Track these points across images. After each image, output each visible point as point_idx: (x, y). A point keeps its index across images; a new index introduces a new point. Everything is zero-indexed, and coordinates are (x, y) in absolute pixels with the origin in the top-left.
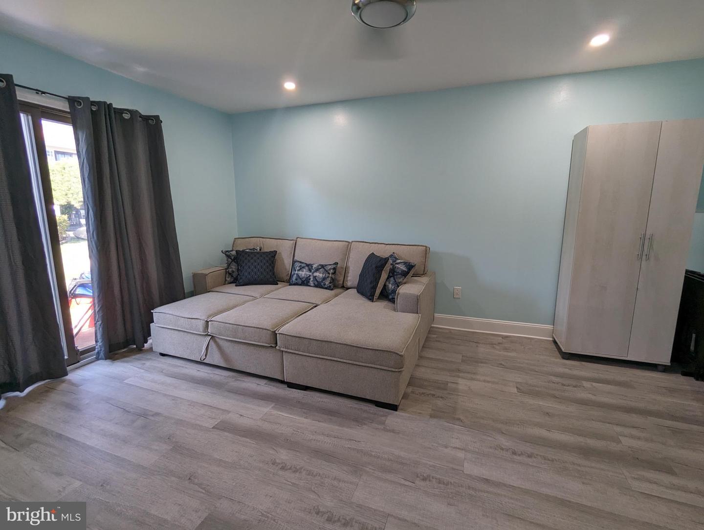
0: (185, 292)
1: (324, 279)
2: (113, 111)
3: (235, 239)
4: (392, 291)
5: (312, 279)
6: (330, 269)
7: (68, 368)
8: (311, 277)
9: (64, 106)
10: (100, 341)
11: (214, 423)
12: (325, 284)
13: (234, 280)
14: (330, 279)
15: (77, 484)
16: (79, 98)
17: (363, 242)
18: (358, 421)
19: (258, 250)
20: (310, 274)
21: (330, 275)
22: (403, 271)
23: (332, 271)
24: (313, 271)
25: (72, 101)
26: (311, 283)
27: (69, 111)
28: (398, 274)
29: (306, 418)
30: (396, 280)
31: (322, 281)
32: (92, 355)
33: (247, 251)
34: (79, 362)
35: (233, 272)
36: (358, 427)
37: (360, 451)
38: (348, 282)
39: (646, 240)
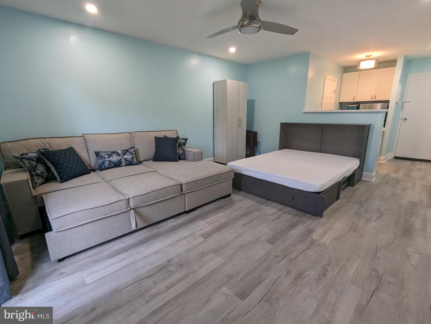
4: (182, 154)
6: (133, 152)
12: (134, 162)
13: (45, 180)
20: (120, 157)
24: (121, 155)
28: (182, 145)
30: (182, 148)
31: (132, 160)
35: (42, 173)
37: (249, 207)
38: (141, 158)
39: (240, 120)
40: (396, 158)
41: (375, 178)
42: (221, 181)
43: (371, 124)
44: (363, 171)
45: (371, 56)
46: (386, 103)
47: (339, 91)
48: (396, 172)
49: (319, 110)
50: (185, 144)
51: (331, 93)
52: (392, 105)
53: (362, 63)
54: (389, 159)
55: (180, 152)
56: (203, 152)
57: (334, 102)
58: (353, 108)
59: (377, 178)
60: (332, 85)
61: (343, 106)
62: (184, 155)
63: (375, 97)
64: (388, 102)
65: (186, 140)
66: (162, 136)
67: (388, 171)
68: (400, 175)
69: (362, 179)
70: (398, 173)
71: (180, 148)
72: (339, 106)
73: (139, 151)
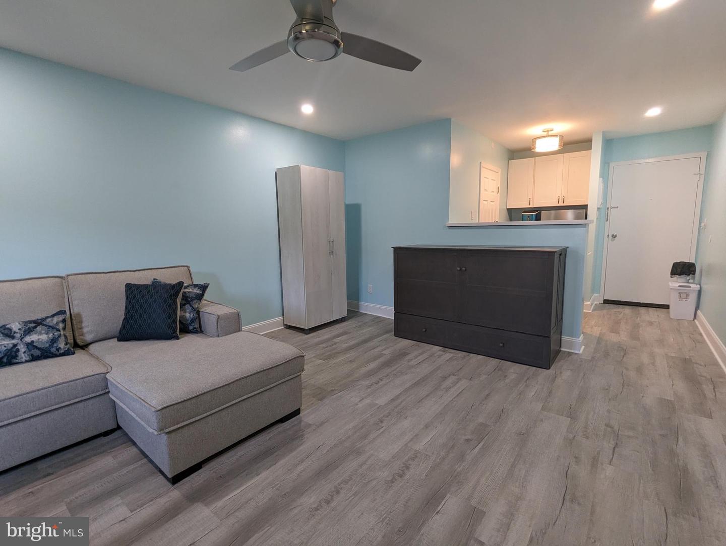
4: (192, 320)
5: (22, 350)
6: (57, 323)
8: (20, 347)
12: (58, 350)
14: (63, 338)
20: (15, 341)
22: (196, 294)
23: (61, 326)
24: (18, 335)
26: (23, 357)
28: (193, 299)
30: (193, 306)
37: (335, 446)
38: (87, 335)
39: (331, 243)
40: (606, 302)
41: (583, 347)
42: (272, 386)
43: (568, 247)
44: (562, 334)
45: (552, 130)
46: (582, 209)
47: (506, 188)
48: (614, 330)
49: (475, 221)
50: (200, 297)
51: (493, 192)
52: (592, 213)
53: (538, 142)
54: (596, 304)
55: (187, 315)
56: (242, 315)
57: (498, 208)
58: (529, 219)
59: (586, 346)
60: (492, 180)
61: (513, 214)
62: (197, 320)
63: (564, 199)
64: (585, 207)
65: (204, 288)
66: (149, 282)
67: (600, 328)
68: (623, 337)
69: (562, 349)
70: (619, 333)
71: (187, 306)
72: (507, 215)
73: (84, 319)
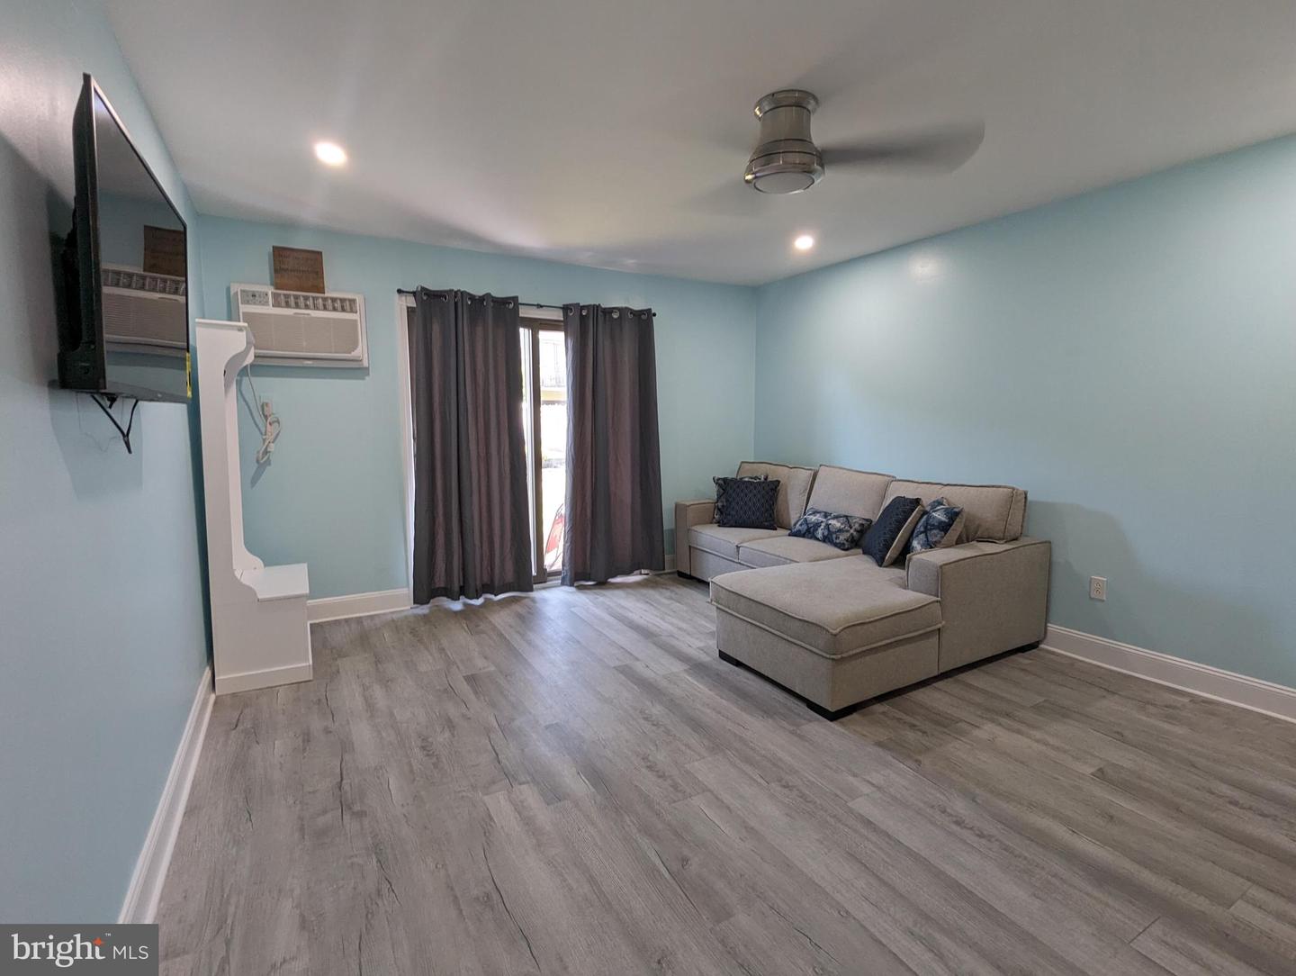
0: (664, 528)
1: (840, 531)
2: (600, 313)
3: (742, 462)
5: (822, 527)
7: (535, 586)
8: (823, 525)
9: (558, 315)
10: (567, 564)
11: (618, 663)
12: (837, 540)
14: (848, 535)
15: (493, 668)
16: (571, 305)
17: (909, 481)
18: (767, 711)
19: (762, 479)
21: (852, 531)
22: (941, 522)
25: (566, 309)
26: (820, 534)
27: (562, 319)
29: (710, 690)
30: (930, 538)
31: (835, 535)
32: (558, 579)
33: (747, 479)
34: (545, 582)
35: (721, 507)
36: (761, 718)
55: (919, 547)
65: (952, 514)
71: (922, 536)
